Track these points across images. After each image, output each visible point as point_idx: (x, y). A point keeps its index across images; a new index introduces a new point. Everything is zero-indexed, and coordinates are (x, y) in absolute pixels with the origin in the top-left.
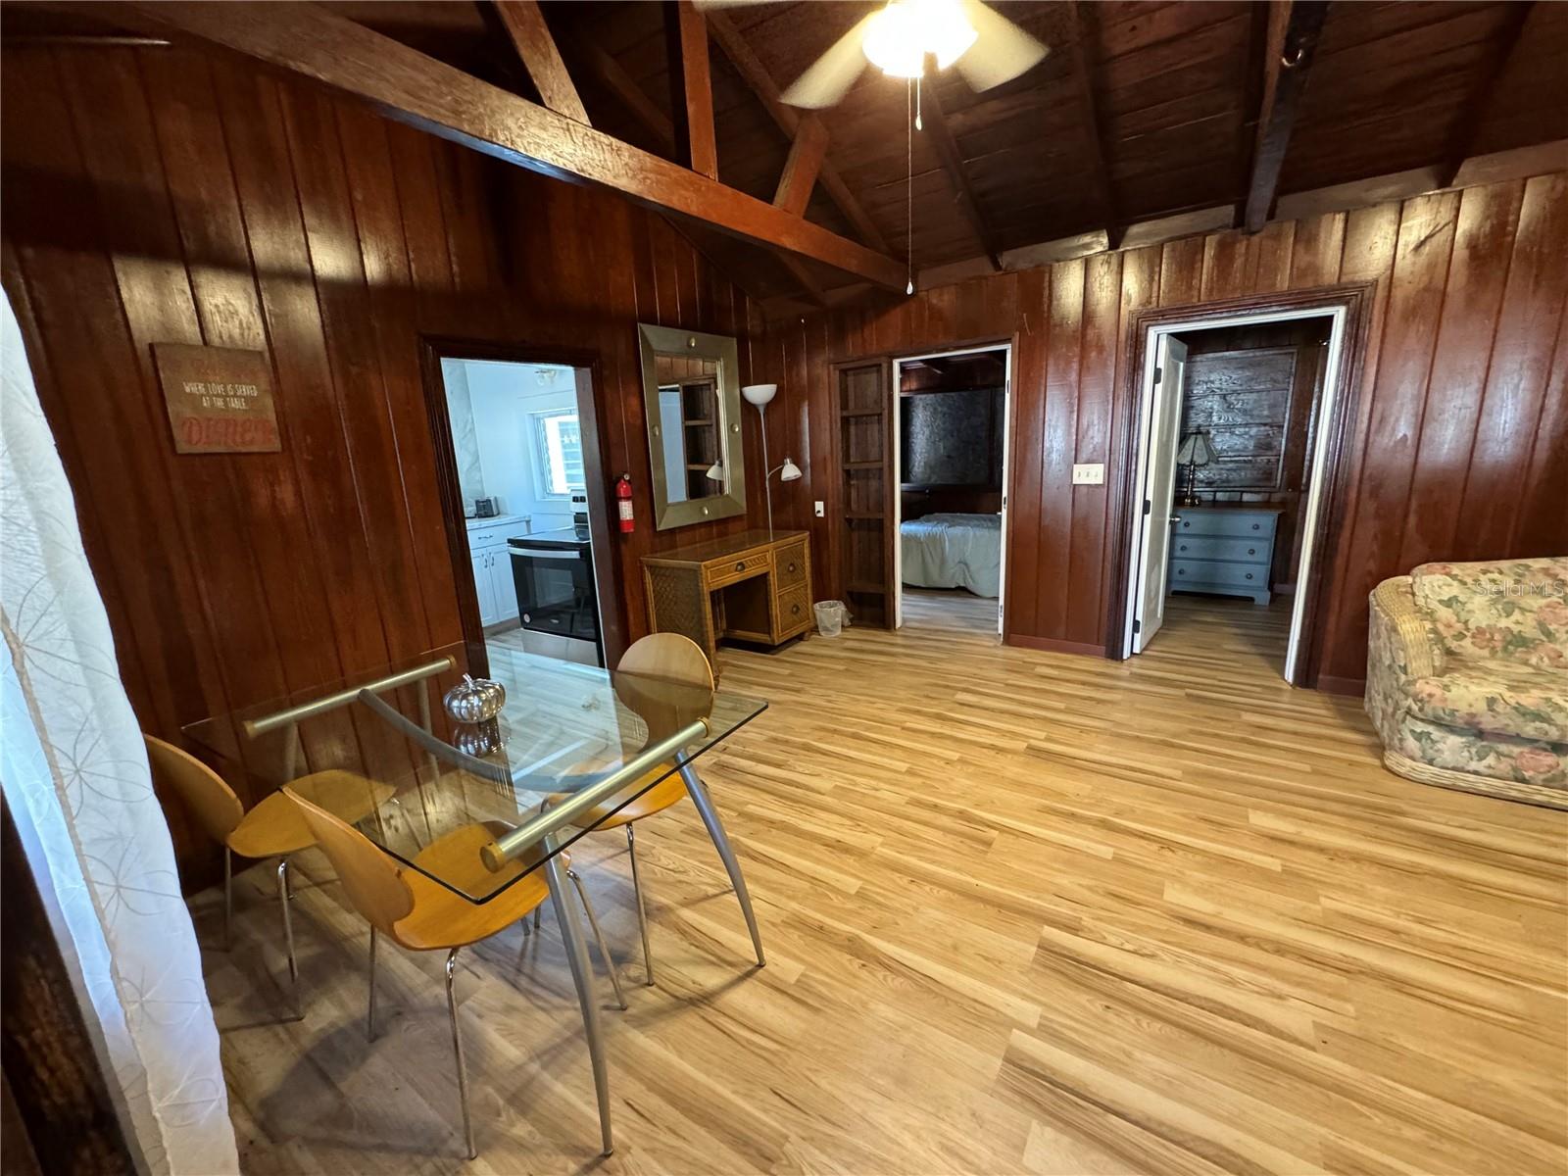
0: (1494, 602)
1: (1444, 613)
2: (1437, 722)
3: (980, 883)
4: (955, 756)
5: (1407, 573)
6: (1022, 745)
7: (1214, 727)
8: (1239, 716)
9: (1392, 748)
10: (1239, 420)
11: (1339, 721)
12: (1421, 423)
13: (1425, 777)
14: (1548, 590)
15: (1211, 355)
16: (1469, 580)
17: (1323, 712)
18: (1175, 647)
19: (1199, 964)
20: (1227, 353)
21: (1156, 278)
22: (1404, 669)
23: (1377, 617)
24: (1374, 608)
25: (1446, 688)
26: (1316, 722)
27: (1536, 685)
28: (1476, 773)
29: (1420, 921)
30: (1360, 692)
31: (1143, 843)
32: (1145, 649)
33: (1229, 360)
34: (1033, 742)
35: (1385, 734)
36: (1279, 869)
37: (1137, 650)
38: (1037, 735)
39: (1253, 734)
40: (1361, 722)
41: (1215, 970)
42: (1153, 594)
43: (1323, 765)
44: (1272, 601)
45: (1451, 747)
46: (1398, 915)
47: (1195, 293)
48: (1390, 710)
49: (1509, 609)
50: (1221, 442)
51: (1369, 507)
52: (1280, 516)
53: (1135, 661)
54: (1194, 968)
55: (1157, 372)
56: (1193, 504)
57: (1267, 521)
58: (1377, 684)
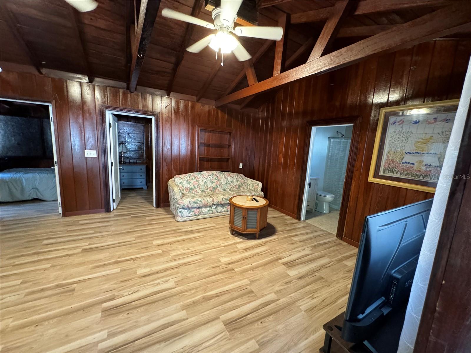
0: (187, 182)
1: (180, 185)
2: (183, 208)
3: (72, 306)
4: (48, 266)
5: (173, 178)
6: (80, 250)
7: (140, 223)
8: (146, 219)
9: (176, 216)
10: (133, 141)
11: (166, 213)
12: (171, 146)
13: (182, 220)
14: (194, 179)
15: (123, 122)
16: (183, 178)
17: (163, 212)
18: (126, 205)
19: (149, 285)
20: (127, 122)
21: (106, 96)
22: (176, 198)
23: (170, 188)
24: (169, 186)
25: (183, 201)
26: (162, 215)
27: (195, 197)
28: (190, 216)
29: (187, 250)
30: (168, 206)
31: (128, 262)
32: (117, 207)
33: (128, 124)
34: (84, 247)
35: (175, 214)
36: (161, 252)
37: (115, 208)
38: (85, 244)
39: (150, 222)
40: (170, 212)
41: (153, 284)
42: (117, 190)
43: (165, 224)
44: (147, 188)
45: (186, 213)
46: (183, 250)
47: (118, 104)
48: (175, 208)
49: (189, 183)
50: (129, 146)
51: (165, 164)
52: (146, 166)
53: (115, 211)
54: (148, 287)
55: (110, 124)
56: (124, 163)
57: (143, 167)
58: (172, 203)
